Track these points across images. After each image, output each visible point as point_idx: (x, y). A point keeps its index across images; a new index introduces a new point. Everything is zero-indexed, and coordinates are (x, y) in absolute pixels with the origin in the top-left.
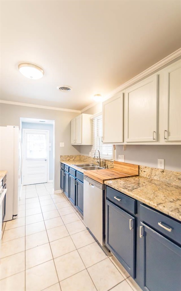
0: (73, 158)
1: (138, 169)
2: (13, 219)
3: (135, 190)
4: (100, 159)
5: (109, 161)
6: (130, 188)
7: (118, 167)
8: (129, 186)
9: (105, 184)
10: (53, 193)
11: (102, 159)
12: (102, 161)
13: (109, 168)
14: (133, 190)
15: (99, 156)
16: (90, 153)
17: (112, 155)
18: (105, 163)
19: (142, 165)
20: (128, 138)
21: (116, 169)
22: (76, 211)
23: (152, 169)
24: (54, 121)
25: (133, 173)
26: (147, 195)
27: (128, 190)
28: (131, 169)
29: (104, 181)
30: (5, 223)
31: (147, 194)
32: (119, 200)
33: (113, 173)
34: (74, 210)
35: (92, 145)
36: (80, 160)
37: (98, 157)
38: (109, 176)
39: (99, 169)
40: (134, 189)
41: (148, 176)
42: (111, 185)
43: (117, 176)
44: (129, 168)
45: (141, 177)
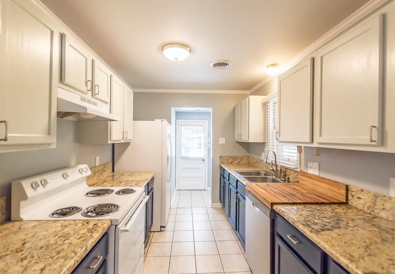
0: (238, 160)
1: (344, 192)
2: (161, 231)
3: (327, 232)
4: (277, 166)
5: (291, 170)
6: (317, 227)
7: (308, 183)
8: (316, 221)
9: (274, 210)
10: (210, 207)
11: (281, 166)
12: (279, 168)
13: (290, 182)
14: (322, 233)
15: (274, 159)
16: (263, 154)
17: (297, 161)
18: (285, 172)
19: (355, 185)
20: (321, 135)
21: (303, 185)
22: (237, 239)
23: (376, 196)
24: (212, 108)
25: (335, 197)
26: (349, 248)
27: (311, 229)
28: (331, 190)
29: (272, 204)
30: (152, 233)
31: (349, 246)
32: (295, 242)
33: (294, 193)
34: (236, 236)
35: (265, 143)
36: (249, 164)
37: (274, 162)
38: (285, 196)
39: (274, 181)
40: (323, 230)
41: (366, 208)
42: (283, 213)
43: (299, 199)
44: (327, 186)
45: (351, 207)
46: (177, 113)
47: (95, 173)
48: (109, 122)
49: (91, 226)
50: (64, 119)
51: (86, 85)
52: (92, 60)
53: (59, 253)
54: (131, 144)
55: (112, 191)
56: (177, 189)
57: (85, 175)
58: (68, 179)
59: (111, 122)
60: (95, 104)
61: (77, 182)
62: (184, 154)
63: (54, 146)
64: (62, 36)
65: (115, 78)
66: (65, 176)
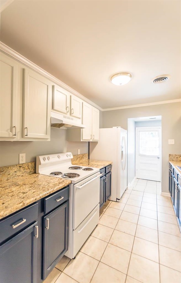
2: (117, 201)
24: (161, 116)
46: (136, 123)
47: (77, 158)
48: (81, 129)
49: (61, 181)
50: (60, 128)
51: (66, 109)
52: (70, 96)
53: (43, 188)
54: (98, 142)
55: (82, 168)
56: (136, 177)
57: (69, 157)
58: (60, 158)
59: (83, 129)
60: (72, 119)
61: (66, 161)
62: (141, 152)
63: (49, 140)
64: (53, 87)
65: (85, 103)
66: (59, 157)
